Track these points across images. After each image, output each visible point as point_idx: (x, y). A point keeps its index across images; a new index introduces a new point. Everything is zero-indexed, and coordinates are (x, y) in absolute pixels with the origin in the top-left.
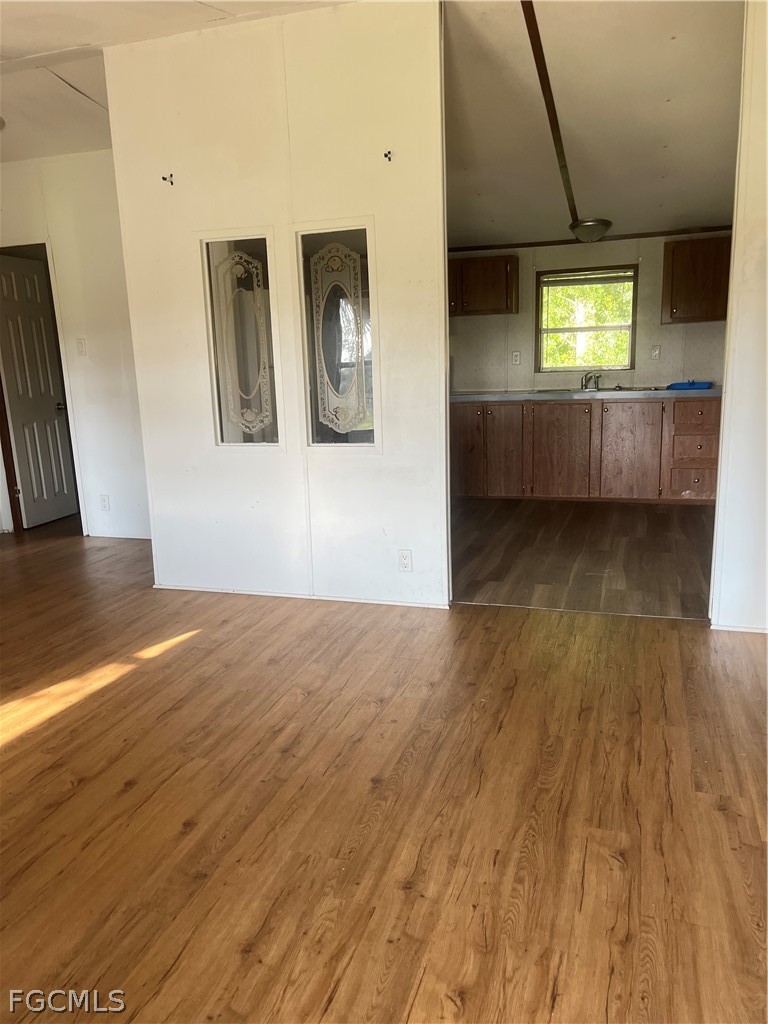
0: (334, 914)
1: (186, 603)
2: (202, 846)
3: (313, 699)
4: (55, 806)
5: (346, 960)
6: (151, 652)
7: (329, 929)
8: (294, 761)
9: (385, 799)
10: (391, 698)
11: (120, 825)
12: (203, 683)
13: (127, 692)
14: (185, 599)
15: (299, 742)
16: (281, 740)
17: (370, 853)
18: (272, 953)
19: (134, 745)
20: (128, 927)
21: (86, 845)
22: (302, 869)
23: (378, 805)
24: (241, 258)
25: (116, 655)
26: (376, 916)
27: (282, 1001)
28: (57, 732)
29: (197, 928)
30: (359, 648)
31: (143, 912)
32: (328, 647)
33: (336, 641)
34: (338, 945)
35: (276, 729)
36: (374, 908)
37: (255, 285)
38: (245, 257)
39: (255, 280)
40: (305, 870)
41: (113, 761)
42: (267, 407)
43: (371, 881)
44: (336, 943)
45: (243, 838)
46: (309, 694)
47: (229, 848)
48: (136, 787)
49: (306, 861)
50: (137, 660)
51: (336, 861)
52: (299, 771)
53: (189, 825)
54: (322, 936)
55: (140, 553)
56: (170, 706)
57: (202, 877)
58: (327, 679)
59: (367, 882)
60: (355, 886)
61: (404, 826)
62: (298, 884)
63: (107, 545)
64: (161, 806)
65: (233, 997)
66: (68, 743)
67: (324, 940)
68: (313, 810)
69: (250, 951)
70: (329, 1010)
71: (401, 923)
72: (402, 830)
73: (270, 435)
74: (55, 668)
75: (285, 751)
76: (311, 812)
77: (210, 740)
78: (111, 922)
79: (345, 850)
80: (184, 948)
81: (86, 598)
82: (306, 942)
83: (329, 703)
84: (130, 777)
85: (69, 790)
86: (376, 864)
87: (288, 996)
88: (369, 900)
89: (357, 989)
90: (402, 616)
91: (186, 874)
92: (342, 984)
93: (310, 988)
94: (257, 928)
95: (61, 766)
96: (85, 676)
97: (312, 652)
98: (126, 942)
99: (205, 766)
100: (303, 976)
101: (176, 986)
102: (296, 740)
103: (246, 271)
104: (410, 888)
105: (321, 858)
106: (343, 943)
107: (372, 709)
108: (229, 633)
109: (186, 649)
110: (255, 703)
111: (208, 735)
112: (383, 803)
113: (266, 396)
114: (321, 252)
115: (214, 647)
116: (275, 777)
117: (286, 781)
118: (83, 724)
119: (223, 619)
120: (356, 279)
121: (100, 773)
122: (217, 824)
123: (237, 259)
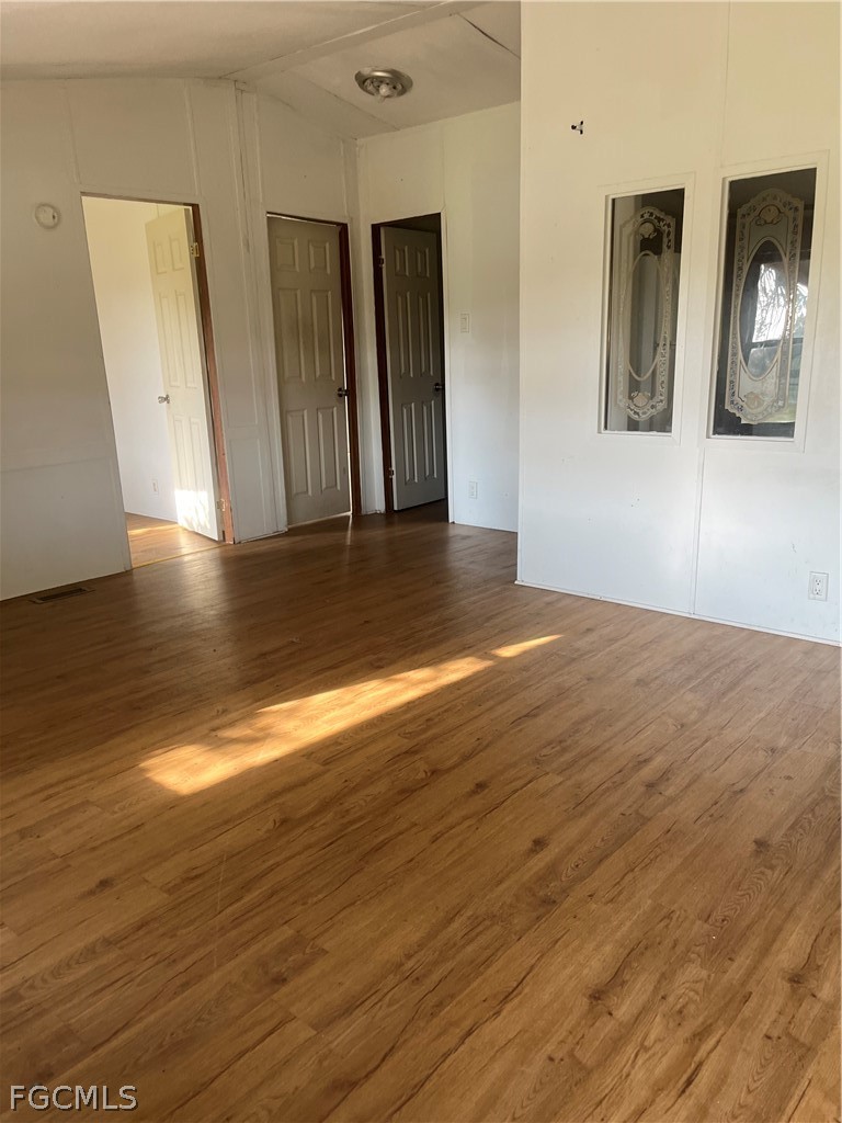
0: (700, 987)
1: (548, 604)
2: (552, 870)
3: (687, 733)
4: (407, 792)
5: (711, 1042)
6: (508, 652)
7: (691, 1000)
8: (661, 799)
9: (772, 868)
10: (785, 749)
11: (469, 827)
12: (562, 693)
13: (482, 689)
14: (547, 599)
15: (668, 779)
16: (647, 773)
17: (749, 927)
18: (624, 1009)
19: (487, 746)
20: (473, 934)
21: (435, 839)
22: (662, 924)
23: (762, 873)
24: (651, 214)
25: (475, 648)
26: (752, 1004)
27: (633, 1066)
28: (415, 718)
29: (542, 956)
30: (747, 683)
31: (488, 923)
32: (708, 677)
33: (718, 670)
34: (703, 1023)
35: (641, 758)
36: (751, 993)
37: (665, 246)
38: (657, 213)
39: (665, 240)
40: (667, 926)
41: (466, 758)
42: (661, 390)
43: (748, 961)
44: (701, 1019)
45: (596, 873)
46: (682, 726)
47: (582, 878)
48: (487, 791)
49: (669, 916)
50: (494, 657)
51: (706, 926)
52: (666, 812)
53: (539, 844)
54: (684, 1007)
55: (504, 546)
56: (525, 712)
57: (549, 902)
58: (704, 712)
59: (743, 961)
60: (728, 963)
61: (795, 905)
62: (658, 939)
63: (470, 533)
64: (511, 817)
65: (578, 1043)
66: (424, 731)
67: (685, 1011)
68: (680, 861)
69: (599, 998)
70: (687, 1093)
71: (783, 1020)
72: (791, 910)
73: (662, 423)
74: (415, 653)
75: (650, 786)
76: (677, 861)
77: (567, 757)
78: (455, 925)
79: (718, 915)
80: (528, 974)
81: (448, 586)
82: (664, 1008)
83: (706, 741)
84: (481, 779)
85: (422, 779)
86: (755, 943)
87: (640, 1061)
88: (743, 983)
89: (722, 1079)
90: (806, 653)
91: (534, 895)
92: (704, 1068)
93: (665, 1062)
94: (607, 976)
95: (416, 752)
96: (442, 666)
97: (689, 679)
98: (470, 949)
99: (560, 784)
100: (658, 1046)
101: (516, 1012)
102: (665, 776)
103: (657, 230)
104: (798, 982)
105: (686, 918)
106: (708, 1022)
107: (761, 757)
108: (594, 642)
109: (545, 653)
110: (620, 725)
111: (564, 750)
112: (769, 872)
113: (662, 377)
114: (752, 202)
115: (575, 656)
116: (637, 812)
117: (649, 820)
118: (439, 715)
119: (588, 627)
120: (795, 233)
121: (453, 768)
122: (570, 850)
123: (646, 216)
